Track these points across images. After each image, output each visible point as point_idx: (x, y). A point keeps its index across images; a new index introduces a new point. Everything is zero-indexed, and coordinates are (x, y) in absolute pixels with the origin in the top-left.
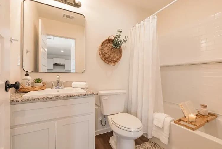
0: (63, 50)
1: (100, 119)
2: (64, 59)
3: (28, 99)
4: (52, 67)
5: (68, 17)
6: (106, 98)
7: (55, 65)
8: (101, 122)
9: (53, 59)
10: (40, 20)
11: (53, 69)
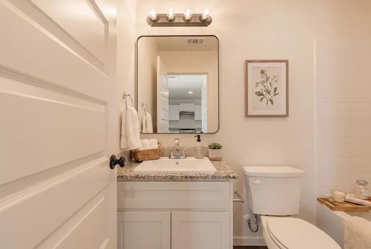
0: (192, 91)
1: (246, 217)
2: (193, 104)
3: (138, 176)
4: (177, 117)
5: (196, 42)
6: (258, 181)
7: (182, 114)
8: (249, 224)
9: (178, 104)
10: (158, 57)
11: (178, 119)
